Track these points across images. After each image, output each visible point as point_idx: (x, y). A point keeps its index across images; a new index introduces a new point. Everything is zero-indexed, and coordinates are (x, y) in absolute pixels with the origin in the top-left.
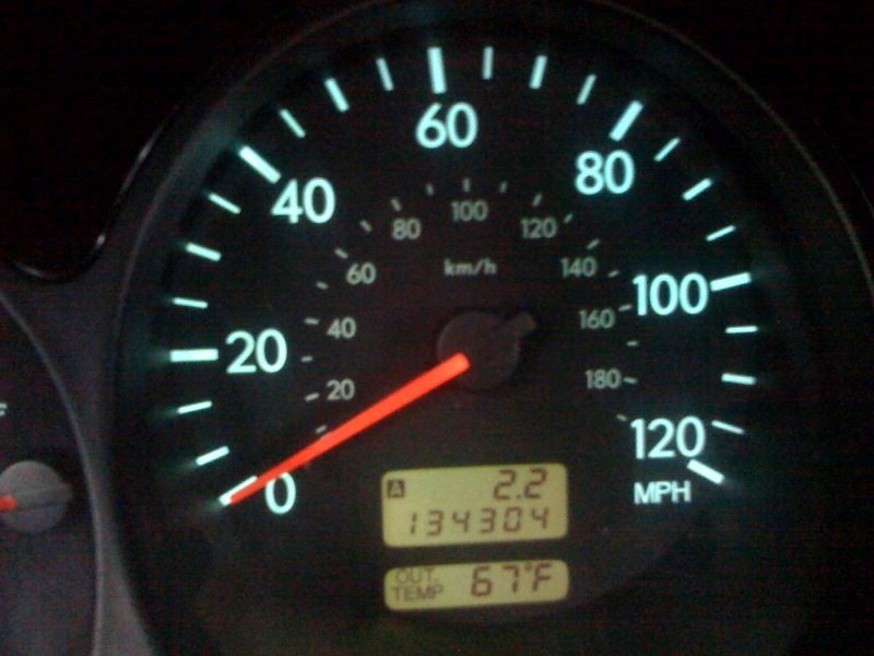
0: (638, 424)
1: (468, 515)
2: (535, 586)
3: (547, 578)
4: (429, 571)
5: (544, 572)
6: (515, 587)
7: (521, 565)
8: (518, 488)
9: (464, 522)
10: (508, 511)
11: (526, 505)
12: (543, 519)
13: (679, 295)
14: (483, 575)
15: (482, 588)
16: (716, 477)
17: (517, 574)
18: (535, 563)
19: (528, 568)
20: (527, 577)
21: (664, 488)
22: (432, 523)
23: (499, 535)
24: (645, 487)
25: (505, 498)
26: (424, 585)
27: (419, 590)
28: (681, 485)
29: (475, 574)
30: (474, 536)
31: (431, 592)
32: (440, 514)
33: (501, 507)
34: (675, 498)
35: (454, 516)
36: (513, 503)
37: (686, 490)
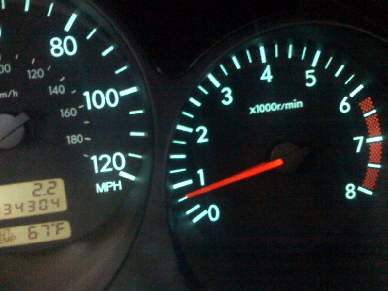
0: (94, 158)
1: (22, 205)
2: (57, 233)
3: (62, 229)
4: (8, 230)
5: (61, 226)
6: (48, 234)
7: (49, 224)
8: (44, 191)
9: (21, 207)
10: (40, 202)
11: (49, 198)
12: (58, 203)
13: (105, 99)
14: (33, 230)
15: (33, 235)
16: (132, 178)
17: (48, 228)
18: (56, 223)
19: (53, 225)
20: (53, 230)
21: (109, 185)
22: (6, 209)
23: (38, 212)
24: (101, 185)
25: (38, 196)
26: (7, 236)
27: (5, 239)
28: (117, 183)
29: (29, 229)
30: (26, 213)
31: (10, 239)
32: (10, 205)
33: (37, 199)
34: (115, 189)
35: (16, 206)
36: (42, 198)
37: (120, 184)
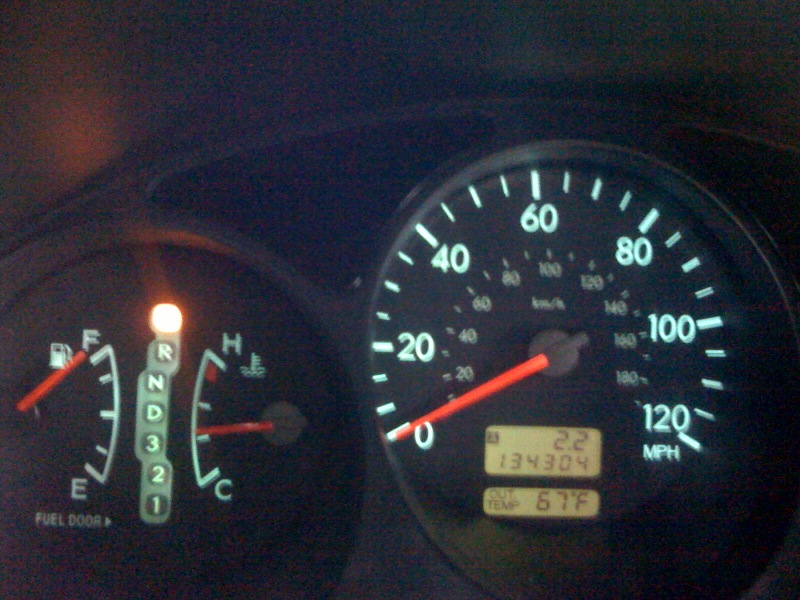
0: (648, 408)
1: (537, 458)
2: (577, 507)
3: (584, 502)
4: (512, 491)
5: (583, 498)
6: (564, 507)
7: (569, 492)
8: (569, 443)
9: (534, 462)
10: (562, 458)
11: (574, 455)
12: (584, 465)
13: (677, 328)
14: (545, 497)
15: (543, 505)
16: (695, 445)
17: (566, 497)
18: (578, 492)
19: (573, 495)
20: (572, 501)
21: (662, 448)
22: (514, 461)
23: (556, 472)
24: (650, 447)
25: (561, 449)
26: (507, 500)
27: (504, 503)
28: (673, 448)
29: (540, 497)
30: (541, 471)
31: (512, 505)
32: (520, 456)
33: (558, 455)
34: (669, 456)
35: (529, 457)
36: (566, 452)
37: (677, 452)
